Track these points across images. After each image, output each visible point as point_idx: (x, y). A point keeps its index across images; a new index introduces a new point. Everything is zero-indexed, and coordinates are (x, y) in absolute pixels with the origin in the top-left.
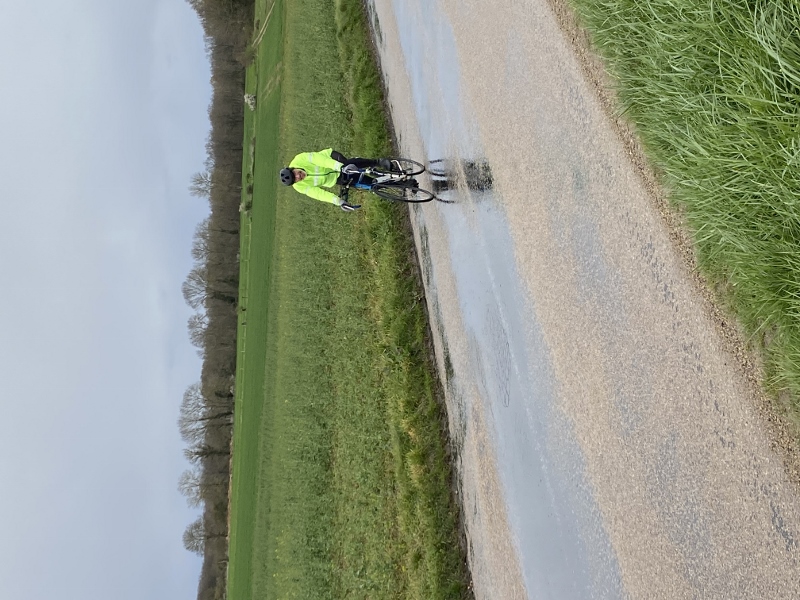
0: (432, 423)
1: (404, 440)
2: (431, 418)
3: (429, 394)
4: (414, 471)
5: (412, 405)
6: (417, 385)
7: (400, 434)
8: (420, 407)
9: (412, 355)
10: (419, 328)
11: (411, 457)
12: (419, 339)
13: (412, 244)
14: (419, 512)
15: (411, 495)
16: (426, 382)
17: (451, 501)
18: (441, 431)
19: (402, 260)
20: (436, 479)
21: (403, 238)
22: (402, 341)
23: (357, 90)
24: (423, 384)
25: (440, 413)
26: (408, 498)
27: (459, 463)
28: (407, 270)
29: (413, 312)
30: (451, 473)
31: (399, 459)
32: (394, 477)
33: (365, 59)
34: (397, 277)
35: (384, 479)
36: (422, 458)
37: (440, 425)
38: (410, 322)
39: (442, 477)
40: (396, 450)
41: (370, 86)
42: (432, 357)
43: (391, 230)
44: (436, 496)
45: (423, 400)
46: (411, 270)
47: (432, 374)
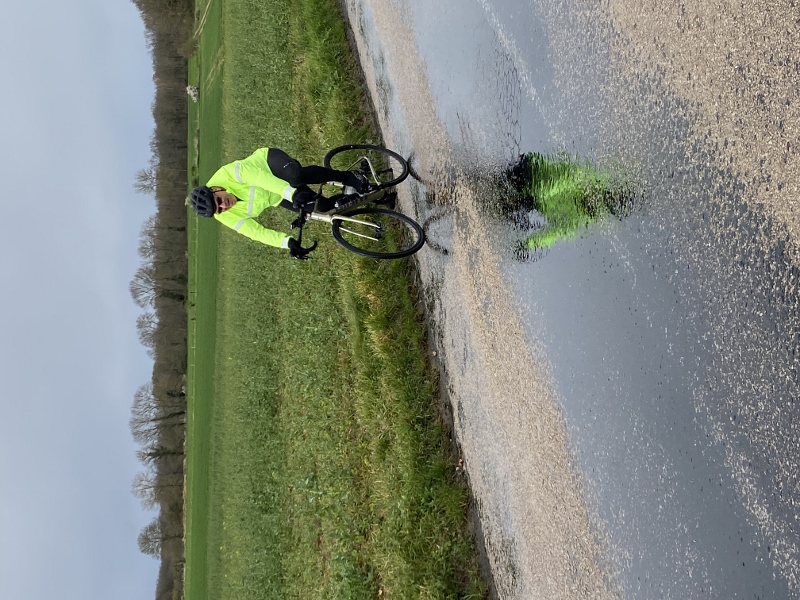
0: (397, 280)
1: (361, 307)
2: (397, 275)
4: (375, 336)
5: (369, 265)
7: (355, 299)
11: (372, 322)
13: (365, 92)
14: (384, 387)
17: (428, 367)
18: (410, 288)
19: (352, 111)
20: (406, 344)
21: (352, 88)
26: (369, 375)
30: (426, 334)
31: (354, 328)
34: (346, 128)
36: (387, 321)
37: (410, 281)
39: (413, 341)
40: (352, 318)
43: (336, 82)
44: (407, 363)
46: (365, 119)
47: (395, 225)
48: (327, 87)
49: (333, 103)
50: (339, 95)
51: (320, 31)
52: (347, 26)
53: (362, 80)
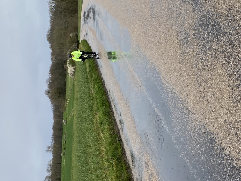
3: (125, 172)
5: (118, 178)
8: (122, 178)
9: (117, 159)
12: (120, 154)
13: (116, 124)
19: (112, 129)
21: (112, 122)
22: (113, 156)
24: (122, 169)
25: (130, 178)
29: (117, 145)
33: (97, 76)
38: (116, 148)
41: (99, 82)
43: (107, 120)
46: (116, 132)
47: (126, 165)
48: (104, 122)
49: (106, 127)
50: (108, 125)
51: (102, 106)
52: (110, 104)
53: (115, 120)
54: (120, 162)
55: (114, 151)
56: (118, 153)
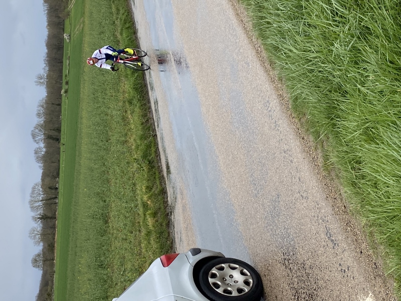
0: (159, 197)
1: (145, 206)
2: (159, 195)
3: (158, 182)
4: (150, 221)
5: (149, 188)
6: (152, 178)
7: (143, 203)
8: (153, 190)
9: (150, 163)
10: (153, 149)
11: (149, 214)
12: (153, 155)
13: (150, 108)
14: (152, 242)
15: (149, 233)
16: (157, 177)
17: (169, 235)
18: (164, 201)
19: (145, 116)
20: (161, 225)
21: (145, 104)
22: (145, 156)
23: (122, 30)
24: (155, 178)
25: (163, 192)
26: (147, 235)
27: (173, 216)
28: (148, 120)
29: (151, 142)
30: (169, 222)
31: (142, 216)
32: (140, 225)
33: (126, 14)
34: (142, 124)
35: (134, 226)
36: (154, 215)
37: (164, 198)
38: (149, 147)
39: (164, 224)
40: (141, 211)
41: (129, 27)
42: (160, 164)
43: (139, 100)
44: (161, 233)
45: (155, 185)
46: (150, 120)
47: (159, 172)
48: (135, 101)
49: (137, 110)
50: (139, 107)
51: (133, 73)
53: (149, 102)
54: (153, 167)
55: (146, 150)
56: (151, 155)
